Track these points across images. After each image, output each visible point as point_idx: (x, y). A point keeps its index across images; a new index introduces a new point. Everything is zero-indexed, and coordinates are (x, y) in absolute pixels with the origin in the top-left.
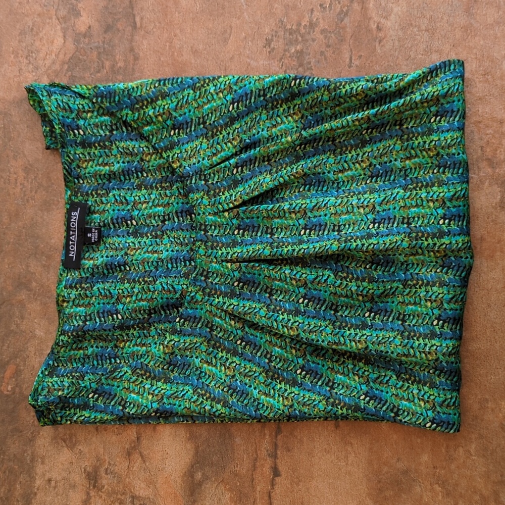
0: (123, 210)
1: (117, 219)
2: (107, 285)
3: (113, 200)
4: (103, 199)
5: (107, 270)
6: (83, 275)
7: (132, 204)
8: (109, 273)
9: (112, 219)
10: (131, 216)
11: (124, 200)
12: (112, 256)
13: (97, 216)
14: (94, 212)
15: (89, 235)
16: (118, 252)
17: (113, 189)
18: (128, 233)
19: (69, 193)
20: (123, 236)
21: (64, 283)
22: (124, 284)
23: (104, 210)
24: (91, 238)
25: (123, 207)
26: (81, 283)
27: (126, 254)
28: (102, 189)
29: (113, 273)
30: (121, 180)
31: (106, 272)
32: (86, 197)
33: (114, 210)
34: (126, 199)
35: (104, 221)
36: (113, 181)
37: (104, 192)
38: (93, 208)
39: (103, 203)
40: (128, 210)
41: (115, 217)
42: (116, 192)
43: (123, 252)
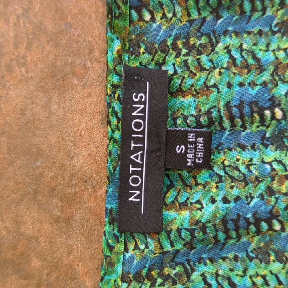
0: (253, 84)
1: (240, 106)
2: (224, 268)
3: (225, 60)
4: (204, 58)
5: (226, 231)
6: (167, 247)
7: (272, 68)
8: (228, 238)
9: (228, 106)
10: (272, 99)
11: (251, 61)
12: (237, 199)
13: (188, 100)
14: (181, 92)
15: (180, 149)
16: (250, 189)
17: (226, 33)
18: (263, 138)
19: (117, 45)
20: (253, 147)
21: (119, 268)
22: (268, 262)
23: (206, 87)
24: (184, 157)
25: (251, 77)
26: (161, 267)
27: (271, 192)
28: (200, 33)
29: (239, 237)
30: (243, 12)
31: (221, 236)
32: (159, 56)
33: (229, 85)
34: (255, 58)
35: (209, 113)
36: (225, 15)
37: (204, 40)
38: (177, 82)
39: (202, 69)
40: (264, 84)
41: (235, 102)
42: (232, 41)
43: (262, 188)
